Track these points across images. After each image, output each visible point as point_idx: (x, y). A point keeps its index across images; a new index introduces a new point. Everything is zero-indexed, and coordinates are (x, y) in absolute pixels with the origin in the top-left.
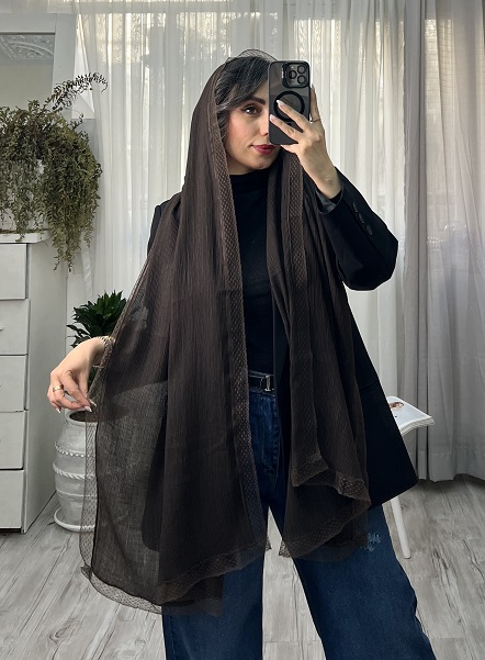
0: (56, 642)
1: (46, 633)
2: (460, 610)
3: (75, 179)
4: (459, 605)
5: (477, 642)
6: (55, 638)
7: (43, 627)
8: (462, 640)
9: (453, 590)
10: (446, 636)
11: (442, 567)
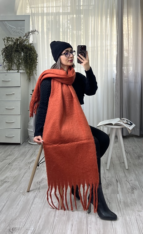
0: (30, 164)
1: (28, 162)
3: (31, 57)
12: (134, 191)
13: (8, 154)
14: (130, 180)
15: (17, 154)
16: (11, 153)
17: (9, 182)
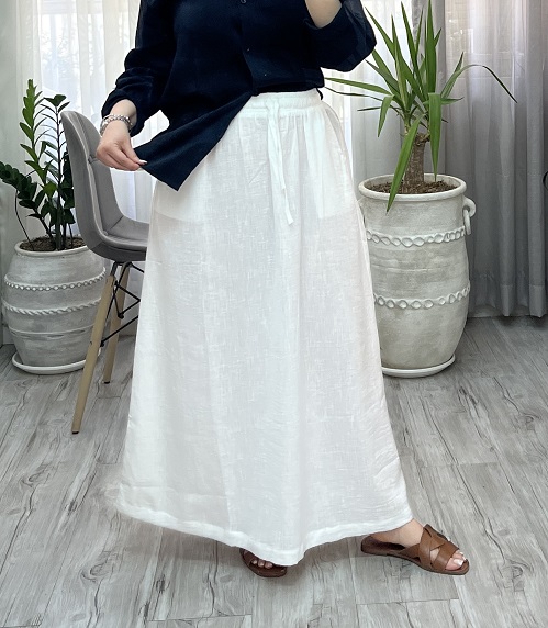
0: (31, 486)
1: (18, 477)
2: (493, 439)
4: (491, 434)
5: (512, 465)
6: (29, 482)
7: (12, 474)
8: (495, 464)
9: (484, 422)
10: (477, 461)
11: (470, 402)
12: (525, 577)
14: (499, 532)
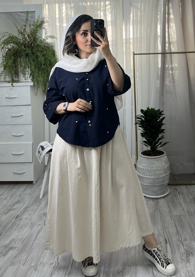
0: (46, 216)
1: (43, 213)
2: (184, 207)
4: (183, 205)
5: (189, 216)
6: (45, 215)
7: (41, 212)
8: (184, 215)
10: (178, 214)
11: (178, 193)
13: (16, 200)
14: (183, 240)
15: (29, 200)
16: (19, 199)
17: (16, 249)
